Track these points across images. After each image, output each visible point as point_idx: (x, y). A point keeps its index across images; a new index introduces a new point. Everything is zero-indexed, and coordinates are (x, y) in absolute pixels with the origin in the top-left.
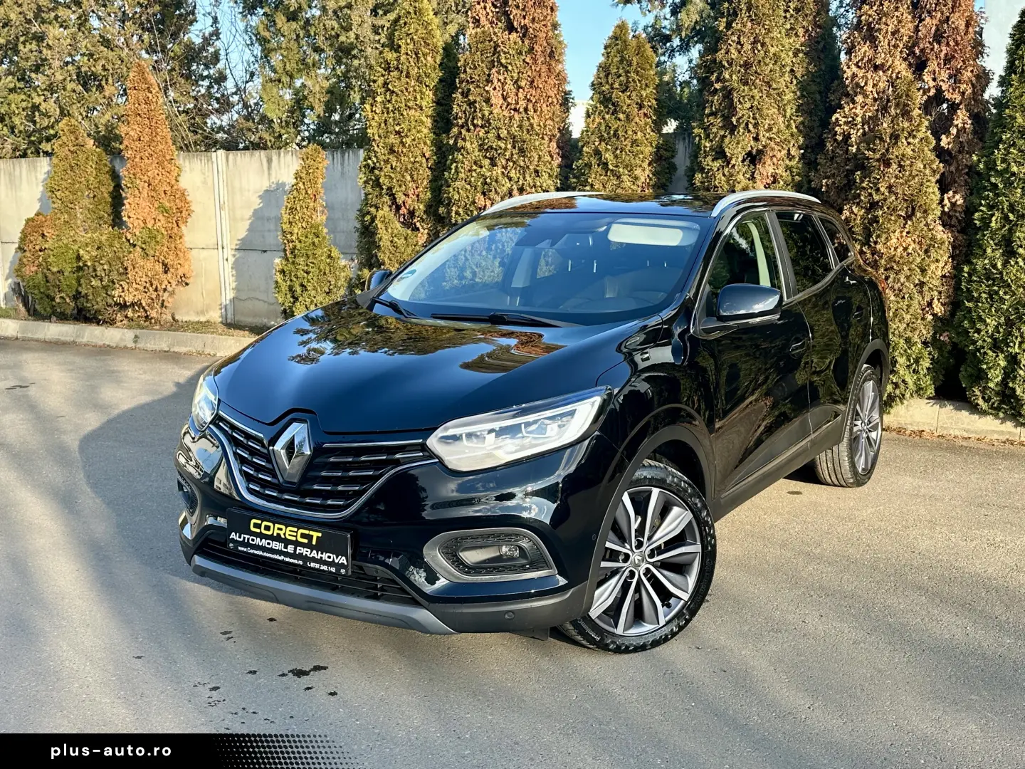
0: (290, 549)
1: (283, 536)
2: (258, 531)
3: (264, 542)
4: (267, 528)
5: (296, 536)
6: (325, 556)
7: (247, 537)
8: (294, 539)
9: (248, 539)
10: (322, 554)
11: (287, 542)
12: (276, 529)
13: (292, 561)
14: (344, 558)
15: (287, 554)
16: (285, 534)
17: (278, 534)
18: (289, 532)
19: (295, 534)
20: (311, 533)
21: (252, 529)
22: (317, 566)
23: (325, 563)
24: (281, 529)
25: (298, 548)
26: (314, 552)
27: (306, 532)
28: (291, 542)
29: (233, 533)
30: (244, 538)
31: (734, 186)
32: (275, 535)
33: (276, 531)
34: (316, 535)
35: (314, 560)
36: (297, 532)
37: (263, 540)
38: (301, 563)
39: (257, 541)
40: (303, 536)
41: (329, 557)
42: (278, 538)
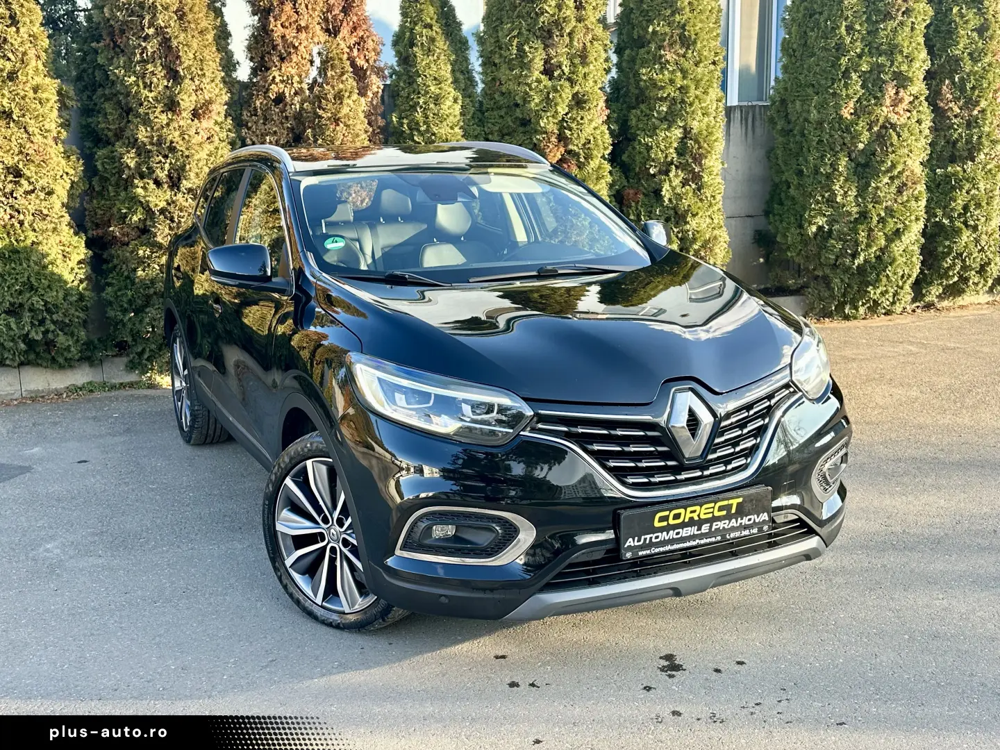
0: (705, 528)
1: (696, 518)
2: (665, 524)
3: (672, 534)
4: (677, 516)
5: (713, 512)
6: (745, 521)
7: (648, 537)
8: (710, 515)
9: (651, 538)
10: (742, 519)
11: (700, 523)
12: (686, 514)
13: (708, 541)
14: (766, 514)
15: (701, 536)
16: (699, 516)
17: (691, 519)
18: (703, 511)
19: (711, 510)
20: (730, 502)
21: (657, 524)
22: (737, 534)
23: (746, 527)
24: (694, 511)
25: (715, 524)
26: (734, 520)
27: (725, 503)
28: (706, 521)
29: (631, 540)
30: (645, 539)
31: (189, 141)
32: (687, 520)
33: (689, 515)
34: (735, 502)
35: (733, 529)
36: (714, 508)
37: (671, 532)
38: (719, 538)
39: (664, 536)
40: (720, 509)
41: (750, 520)
42: (691, 522)
